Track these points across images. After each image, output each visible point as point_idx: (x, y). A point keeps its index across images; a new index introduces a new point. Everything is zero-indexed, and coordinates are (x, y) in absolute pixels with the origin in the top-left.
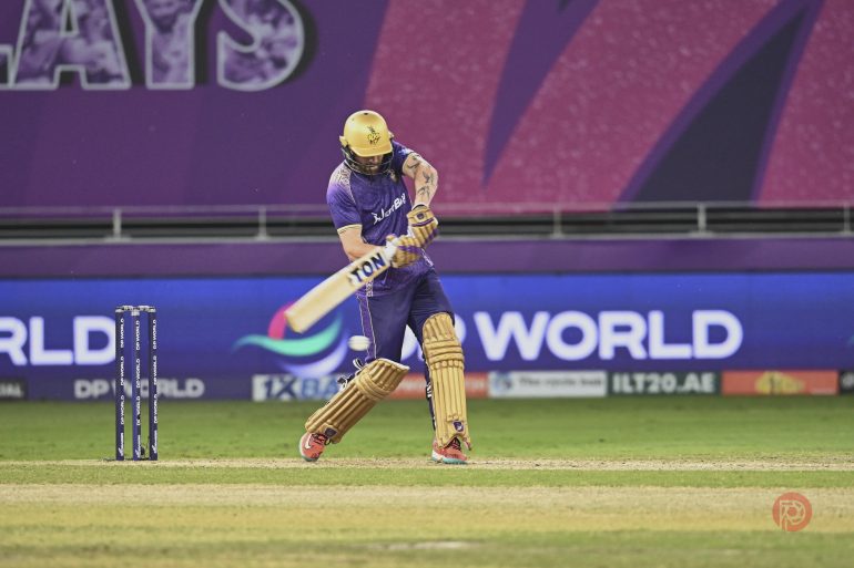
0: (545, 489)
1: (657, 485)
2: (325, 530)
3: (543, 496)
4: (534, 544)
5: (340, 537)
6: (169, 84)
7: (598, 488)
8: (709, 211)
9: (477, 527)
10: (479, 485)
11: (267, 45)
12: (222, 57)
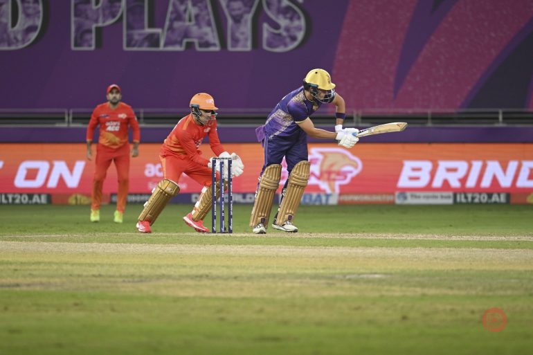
0: (423, 249)
1: (477, 247)
2: (315, 269)
3: (422, 252)
4: (417, 275)
5: (322, 271)
6: (239, 49)
7: (448, 249)
8: (504, 113)
9: (389, 267)
10: (390, 247)
11: (287, 29)
12: (265, 35)
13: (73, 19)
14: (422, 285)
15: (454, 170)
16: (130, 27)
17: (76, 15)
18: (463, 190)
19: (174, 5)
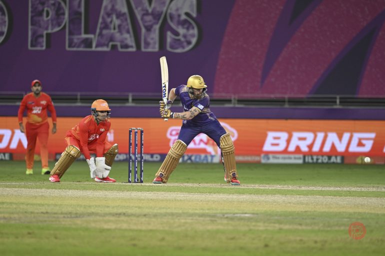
0: (280, 196)
1: (320, 195)
2: (202, 209)
3: (279, 198)
4: (276, 215)
5: (207, 211)
6: (150, 50)
7: (299, 196)
8: (340, 98)
9: (256, 209)
10: (257, 194)
11: (185, 36)
12: (169, 40)
13: (30, 27)
14: (280, 223)
15: (304, 139)
16: (71, 33)
17: (32, 24)
18: (310, 153)
19: (103, 18)
